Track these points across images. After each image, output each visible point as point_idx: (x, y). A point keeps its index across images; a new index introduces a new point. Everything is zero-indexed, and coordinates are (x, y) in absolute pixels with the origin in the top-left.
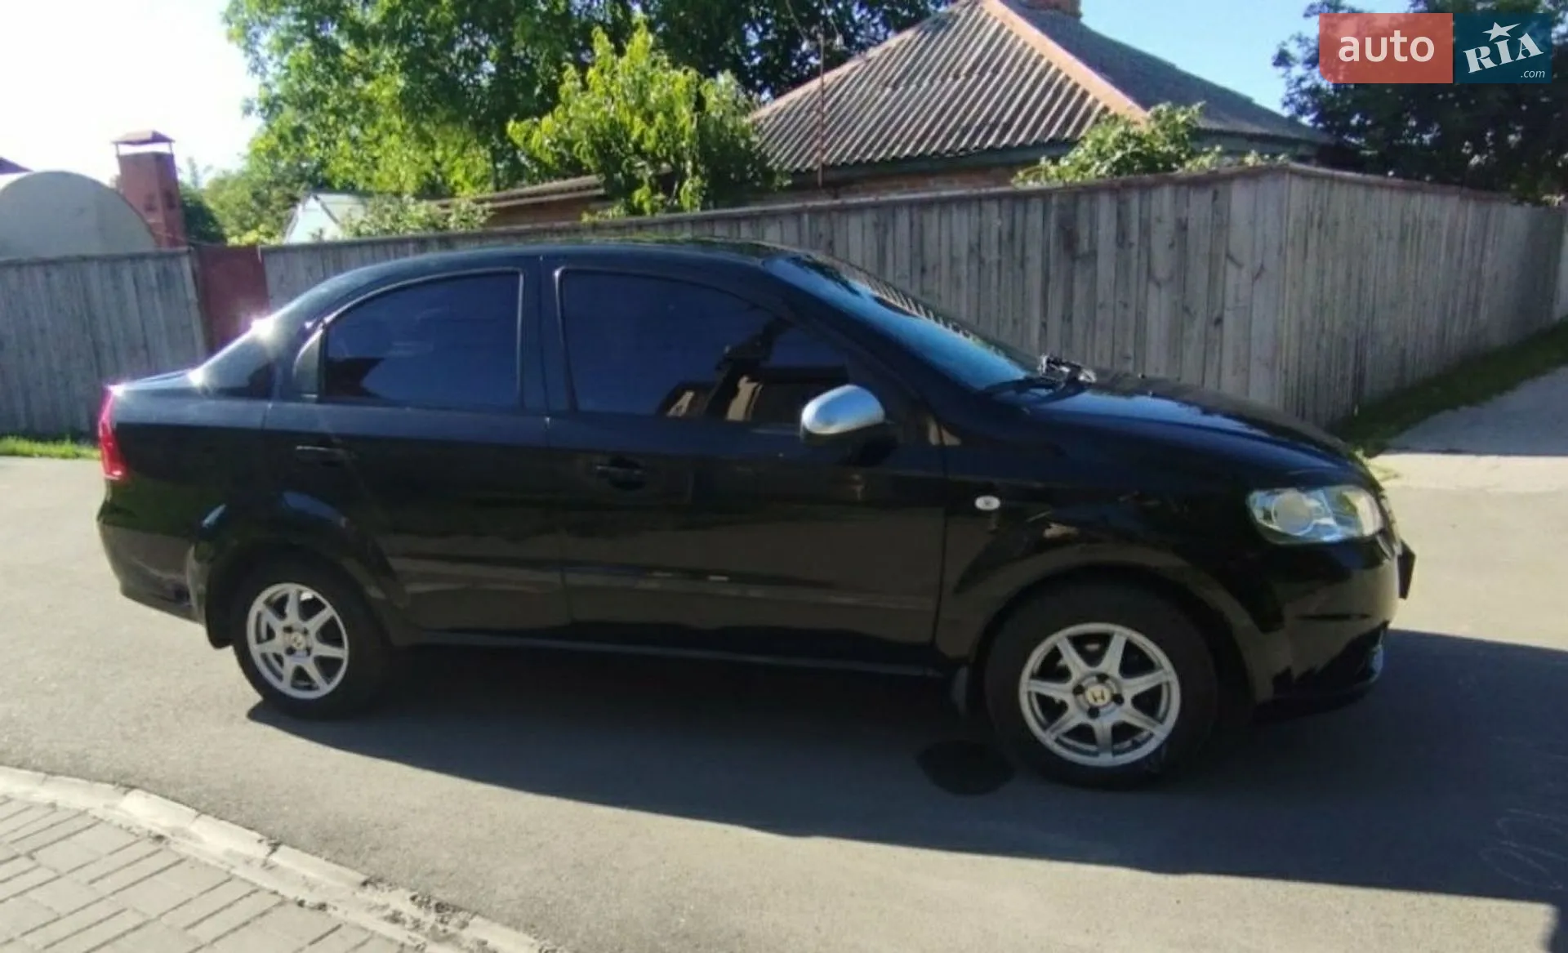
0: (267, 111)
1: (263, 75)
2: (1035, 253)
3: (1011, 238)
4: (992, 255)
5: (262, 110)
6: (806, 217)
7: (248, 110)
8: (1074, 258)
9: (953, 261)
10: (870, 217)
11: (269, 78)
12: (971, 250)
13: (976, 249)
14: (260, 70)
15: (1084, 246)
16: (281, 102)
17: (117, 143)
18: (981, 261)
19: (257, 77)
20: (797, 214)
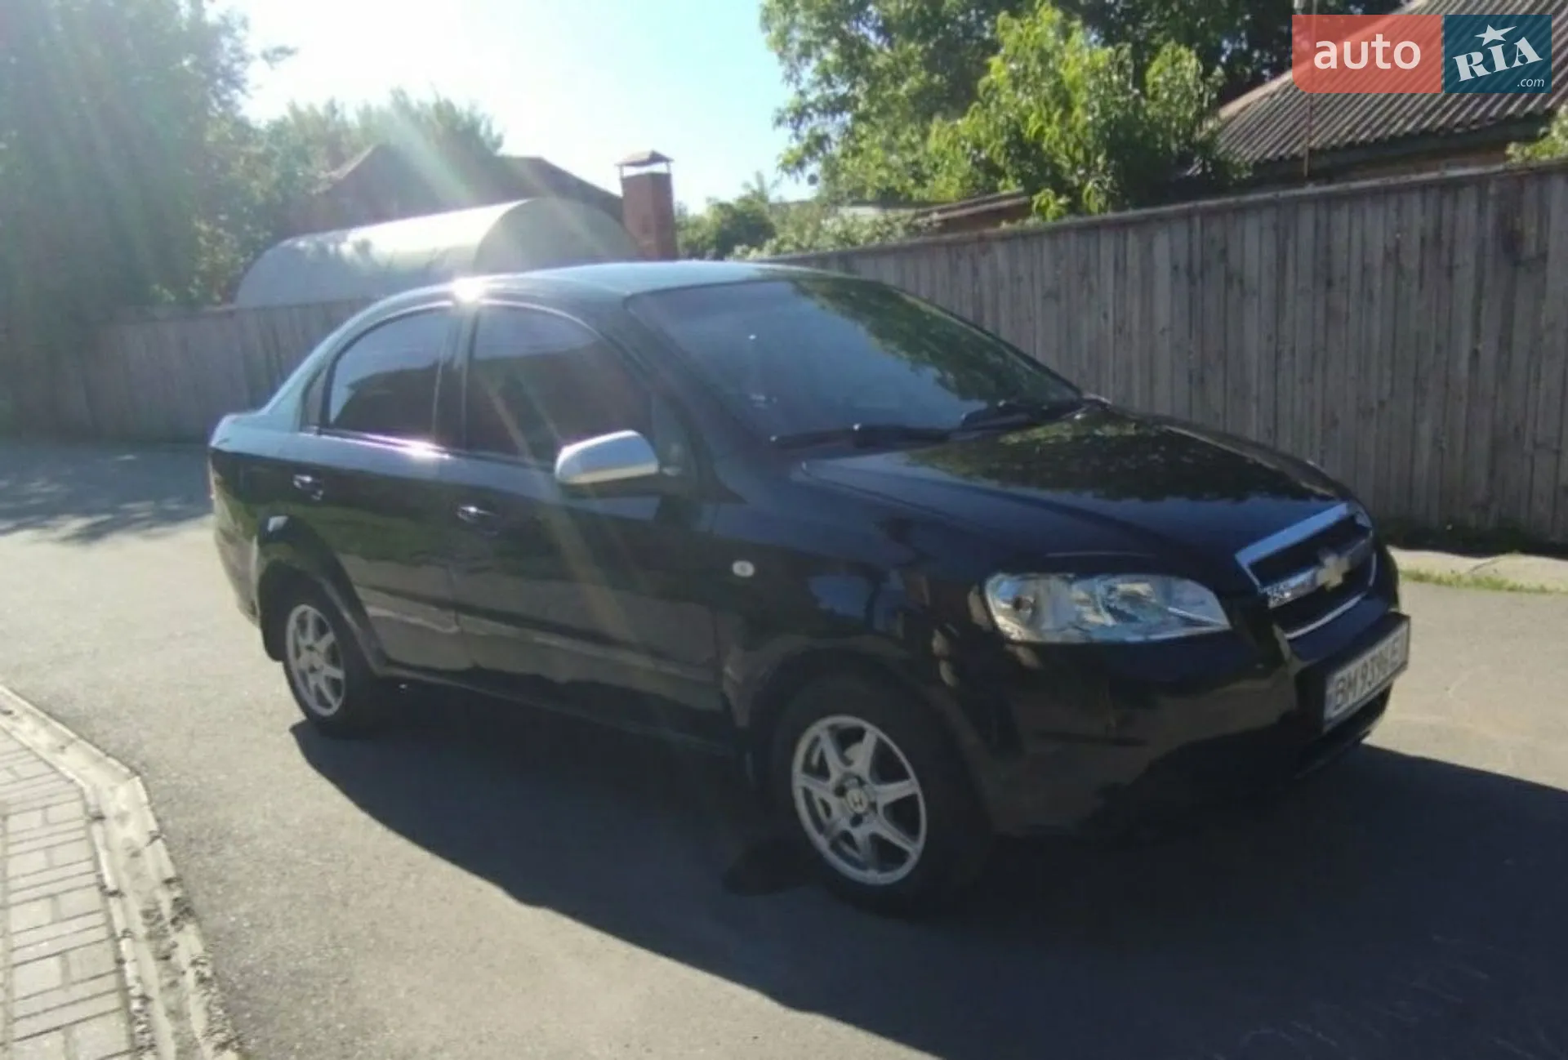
0: (796, 121)
1: (797, 82)
2: (1466, 257)
3: (1436, 241)
4: (1411, 264)
5: (792, 120)
6: (1197, 220)
7: (779, 121)
8: (1517, 263)
9: (1365, 269)
10: (1269, 217)
11: (804, 85)
12: (1387, 255)
13: (1393, 255)
14: (795, 77)
15: (1530, 249)
16: (810, 110)
17: (621, 166)
18: (1399, 270)
19: (792, 85)
20: (1188, 216)
